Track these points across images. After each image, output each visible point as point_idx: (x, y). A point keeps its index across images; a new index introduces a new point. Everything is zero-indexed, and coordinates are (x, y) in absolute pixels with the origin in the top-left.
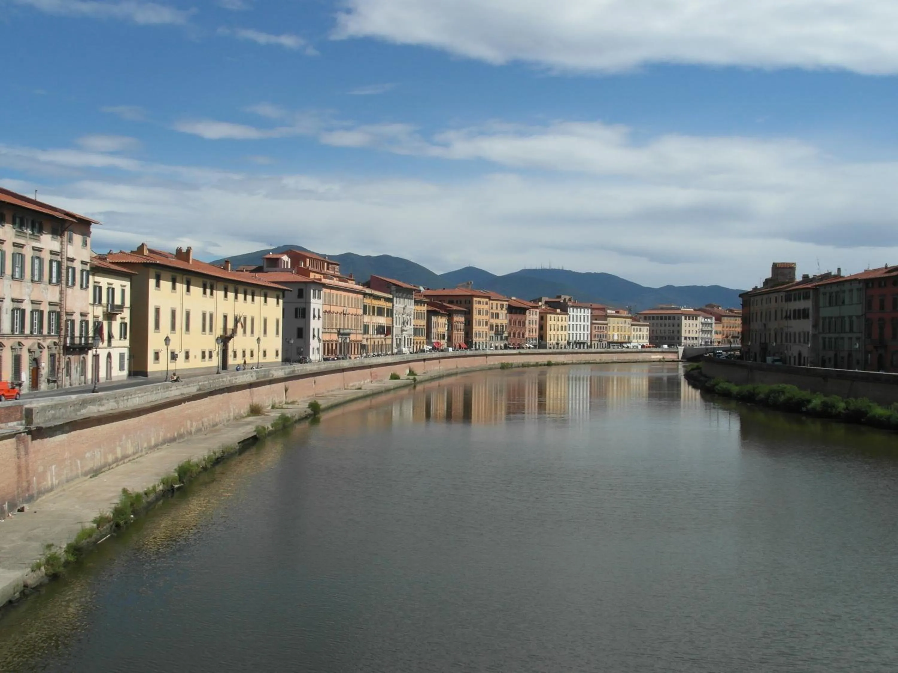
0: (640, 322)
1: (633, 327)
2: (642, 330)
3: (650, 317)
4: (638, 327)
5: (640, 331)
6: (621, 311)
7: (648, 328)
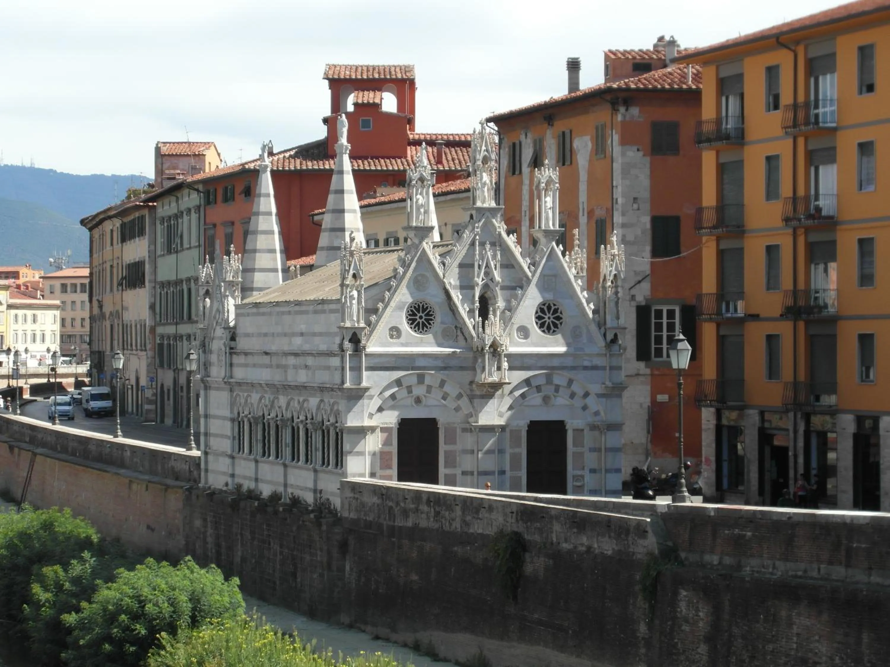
0: (35, 298)
1: (13, 312)
2: (39, 318)
3: (74, 286)
4: (29, 313)
5: (35, 321)
6: (23, 271)
7: (57, 313)
